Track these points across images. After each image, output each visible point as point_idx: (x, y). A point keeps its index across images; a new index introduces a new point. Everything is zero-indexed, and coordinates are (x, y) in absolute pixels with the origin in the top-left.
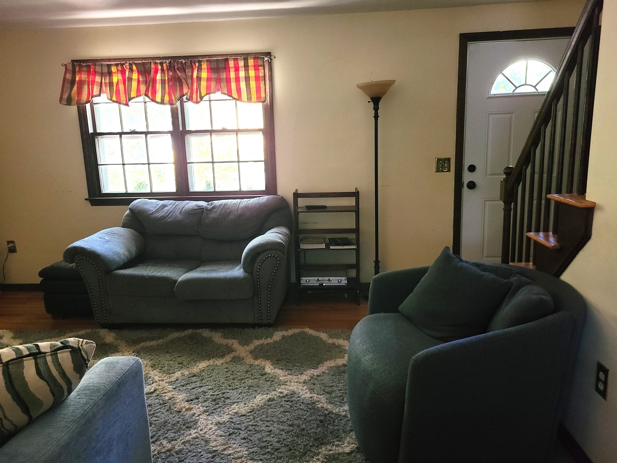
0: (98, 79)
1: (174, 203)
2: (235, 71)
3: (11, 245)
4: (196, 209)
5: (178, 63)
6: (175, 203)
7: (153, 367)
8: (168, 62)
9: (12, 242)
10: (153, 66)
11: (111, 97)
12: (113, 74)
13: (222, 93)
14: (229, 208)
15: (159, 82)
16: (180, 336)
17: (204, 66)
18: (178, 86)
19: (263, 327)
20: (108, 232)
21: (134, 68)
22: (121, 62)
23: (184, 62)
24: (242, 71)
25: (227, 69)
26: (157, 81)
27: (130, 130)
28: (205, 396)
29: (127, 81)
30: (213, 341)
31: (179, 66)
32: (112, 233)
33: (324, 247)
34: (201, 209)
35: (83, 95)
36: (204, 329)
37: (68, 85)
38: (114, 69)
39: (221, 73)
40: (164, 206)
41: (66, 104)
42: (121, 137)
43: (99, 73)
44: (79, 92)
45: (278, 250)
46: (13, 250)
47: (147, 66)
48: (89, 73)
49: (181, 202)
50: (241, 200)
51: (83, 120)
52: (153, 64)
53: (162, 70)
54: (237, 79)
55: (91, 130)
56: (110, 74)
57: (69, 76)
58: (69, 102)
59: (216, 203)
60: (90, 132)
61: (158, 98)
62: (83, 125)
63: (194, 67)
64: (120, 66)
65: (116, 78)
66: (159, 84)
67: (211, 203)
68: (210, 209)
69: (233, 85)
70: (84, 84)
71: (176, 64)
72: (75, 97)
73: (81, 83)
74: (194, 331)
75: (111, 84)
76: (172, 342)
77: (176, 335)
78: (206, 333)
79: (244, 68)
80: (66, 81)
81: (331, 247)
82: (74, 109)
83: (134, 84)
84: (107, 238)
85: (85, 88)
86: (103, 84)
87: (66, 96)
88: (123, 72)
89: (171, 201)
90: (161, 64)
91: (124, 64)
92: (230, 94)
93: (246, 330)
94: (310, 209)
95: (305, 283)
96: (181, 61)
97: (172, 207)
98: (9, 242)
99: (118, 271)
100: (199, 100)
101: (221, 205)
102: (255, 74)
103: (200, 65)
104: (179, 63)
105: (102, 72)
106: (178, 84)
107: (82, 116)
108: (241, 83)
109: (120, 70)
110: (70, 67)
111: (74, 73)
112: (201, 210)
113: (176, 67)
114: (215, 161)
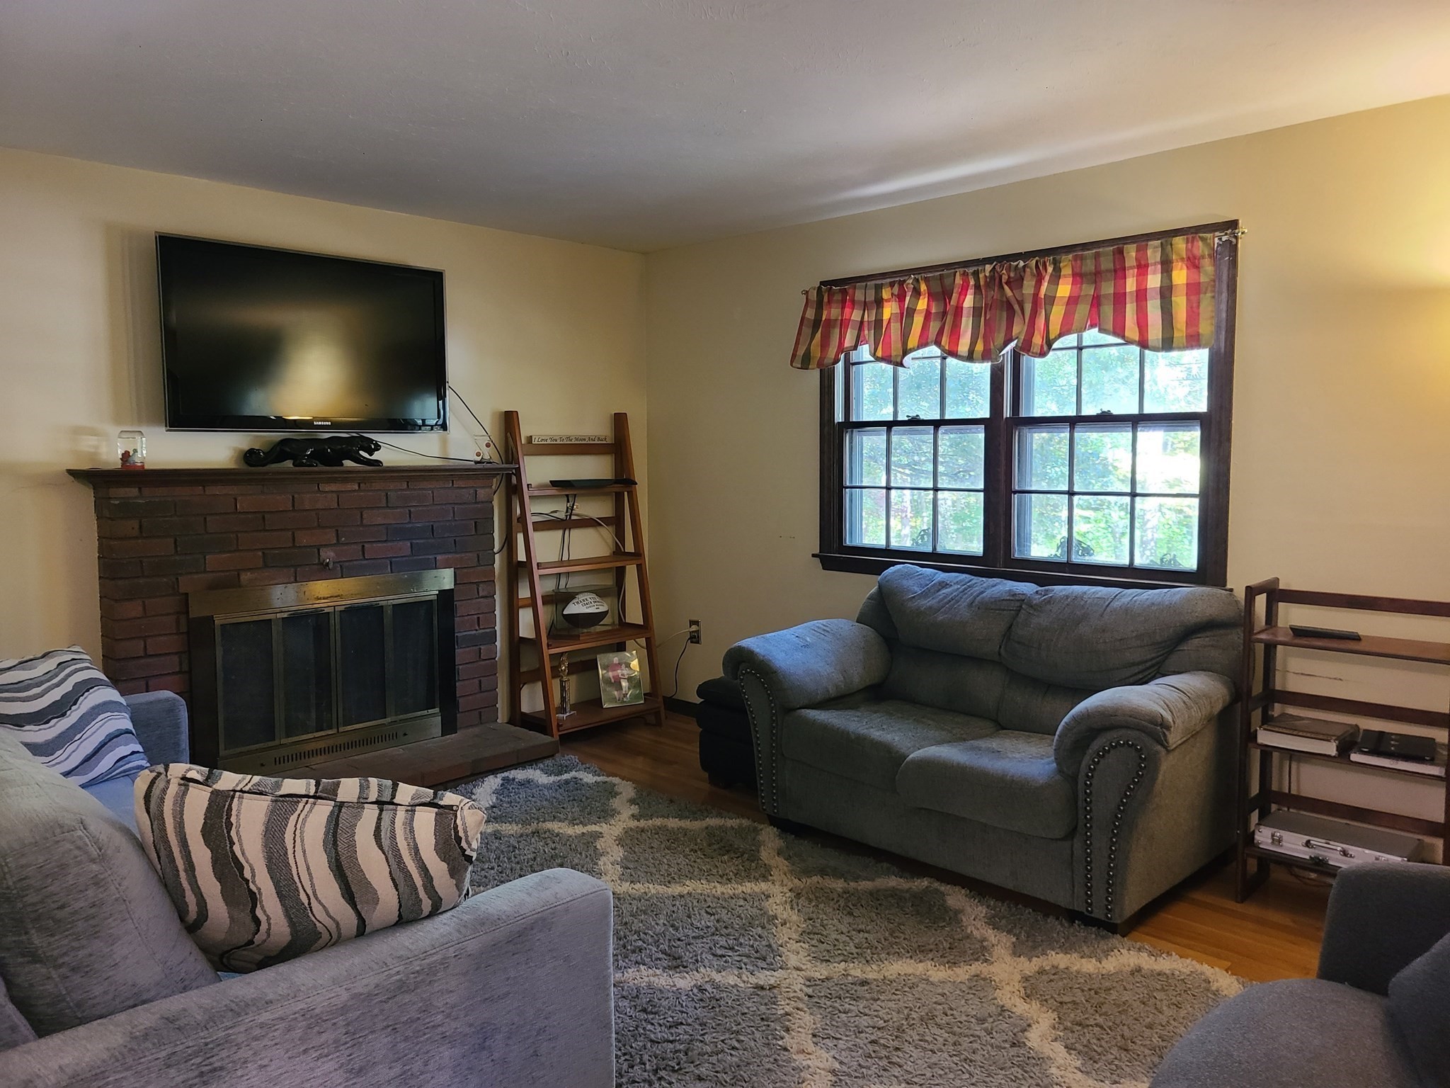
0: (856, 315)
1: (967, 580)
2: (1139, 275)
3: (694, 628)
4: (1007, 600)
5: (1009, 270)
6: (970, 581)
7: (806, 935)
8: (988, 268)
9: (697, 623)
10: (958, 280)
11: (876, 350)
12: (885, 304)
13: (1101, 331)
14: (1083, 607)
15: (969, 313)
16: (899, 887)
17: (1067, 271)
18: (1005, 319)
19: (1094, 926)
20: (818, 627)
21: (923, 287)
22: (897, 278)
23: (1022, 264)
24: (1154, 273)
25: (1119, 272)
26: (965, 312)
27: (908, 416)
28: (857, 1037)
29: (907, 315)
30: (959, 922)
31: (1012, 275)
32: (824, 630)
33: (1333, 752)
34: (1018, 600)
35: (830, 349)
36: (957, 889)
37: (807, 331)
38: (886, 294)
39: (1103, 284)
40: (943, 585)
41: (800, 366)
42: (889, 431)
43: (859, 302)
44: (825, 344)
45: (1144, 732)
46: (695, 638)
47: (947, 282)
48: (843, 304)
49: (984, 579)
50: (1121, 590)
51: (826, 397)
52: (960, 275)
53: (977, 287)
54: (1141, 295)
55: (839, 417)
56: (879, 303)
57: (811, 314)
58: (805, 363)
59: (1059, 590)
60: (836, 421)
61: (963, 348)
62: (827, 405)
63: (1044, 273)
64: (896, 286)
65: (889, 310)
66: (968, 317)
67: (1047, 590)
68: (1036, 605)
69: (1130, 309)
70: (834, 327)
71: (1004, 271)
72: (816, 352)
73: (830, 324)
74: (936, 885)
75: (878, 322)
76: (874, 895)
77: (893, 882)
78: (956, 898)
79: (1159, 266)
80: (805, 322)
81: (1355, 757)
82: (814, 376)
83: (918, 321)
84: (808, 639)
85: (836, 333)
86: (866, 324)
87: (801, 352)
88: (901, 298)
89: (964, 576)
90: (976, 274)
91: (905, 281)
92: (1119, 331)
93: (1051, 919)
94: (1303, 635)
95: (1267, 844)
96: (1016, 263)
97: (958, 589)
98: (692, 623)
99: (808, 711)
100: (1045, 348)
101: (1067, 597)
102: (1187, 280)
103: (1057, 270)
104: (1012, 268)
105: (865, 301)
106: (1005, 314)
107: (826, 390)
108: (1150, 304)
109: (896, 293)
110: (813, 296)
111: (820, 306)
112: (1021, 602)
113: (1005, 278)
114: (1076, 489)
